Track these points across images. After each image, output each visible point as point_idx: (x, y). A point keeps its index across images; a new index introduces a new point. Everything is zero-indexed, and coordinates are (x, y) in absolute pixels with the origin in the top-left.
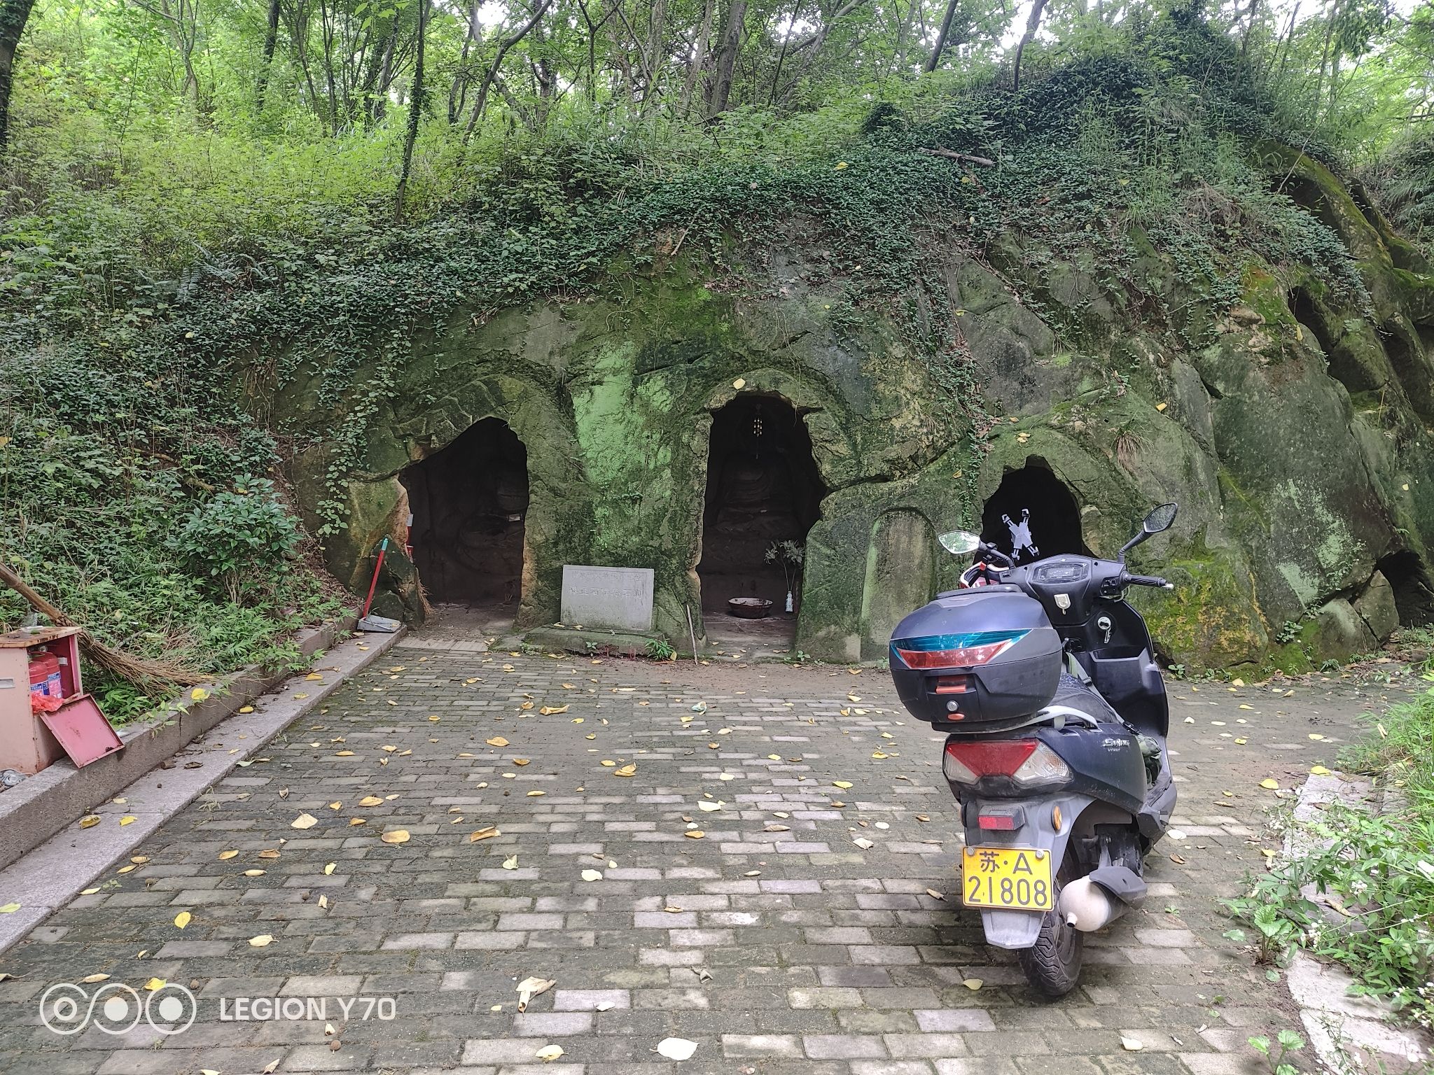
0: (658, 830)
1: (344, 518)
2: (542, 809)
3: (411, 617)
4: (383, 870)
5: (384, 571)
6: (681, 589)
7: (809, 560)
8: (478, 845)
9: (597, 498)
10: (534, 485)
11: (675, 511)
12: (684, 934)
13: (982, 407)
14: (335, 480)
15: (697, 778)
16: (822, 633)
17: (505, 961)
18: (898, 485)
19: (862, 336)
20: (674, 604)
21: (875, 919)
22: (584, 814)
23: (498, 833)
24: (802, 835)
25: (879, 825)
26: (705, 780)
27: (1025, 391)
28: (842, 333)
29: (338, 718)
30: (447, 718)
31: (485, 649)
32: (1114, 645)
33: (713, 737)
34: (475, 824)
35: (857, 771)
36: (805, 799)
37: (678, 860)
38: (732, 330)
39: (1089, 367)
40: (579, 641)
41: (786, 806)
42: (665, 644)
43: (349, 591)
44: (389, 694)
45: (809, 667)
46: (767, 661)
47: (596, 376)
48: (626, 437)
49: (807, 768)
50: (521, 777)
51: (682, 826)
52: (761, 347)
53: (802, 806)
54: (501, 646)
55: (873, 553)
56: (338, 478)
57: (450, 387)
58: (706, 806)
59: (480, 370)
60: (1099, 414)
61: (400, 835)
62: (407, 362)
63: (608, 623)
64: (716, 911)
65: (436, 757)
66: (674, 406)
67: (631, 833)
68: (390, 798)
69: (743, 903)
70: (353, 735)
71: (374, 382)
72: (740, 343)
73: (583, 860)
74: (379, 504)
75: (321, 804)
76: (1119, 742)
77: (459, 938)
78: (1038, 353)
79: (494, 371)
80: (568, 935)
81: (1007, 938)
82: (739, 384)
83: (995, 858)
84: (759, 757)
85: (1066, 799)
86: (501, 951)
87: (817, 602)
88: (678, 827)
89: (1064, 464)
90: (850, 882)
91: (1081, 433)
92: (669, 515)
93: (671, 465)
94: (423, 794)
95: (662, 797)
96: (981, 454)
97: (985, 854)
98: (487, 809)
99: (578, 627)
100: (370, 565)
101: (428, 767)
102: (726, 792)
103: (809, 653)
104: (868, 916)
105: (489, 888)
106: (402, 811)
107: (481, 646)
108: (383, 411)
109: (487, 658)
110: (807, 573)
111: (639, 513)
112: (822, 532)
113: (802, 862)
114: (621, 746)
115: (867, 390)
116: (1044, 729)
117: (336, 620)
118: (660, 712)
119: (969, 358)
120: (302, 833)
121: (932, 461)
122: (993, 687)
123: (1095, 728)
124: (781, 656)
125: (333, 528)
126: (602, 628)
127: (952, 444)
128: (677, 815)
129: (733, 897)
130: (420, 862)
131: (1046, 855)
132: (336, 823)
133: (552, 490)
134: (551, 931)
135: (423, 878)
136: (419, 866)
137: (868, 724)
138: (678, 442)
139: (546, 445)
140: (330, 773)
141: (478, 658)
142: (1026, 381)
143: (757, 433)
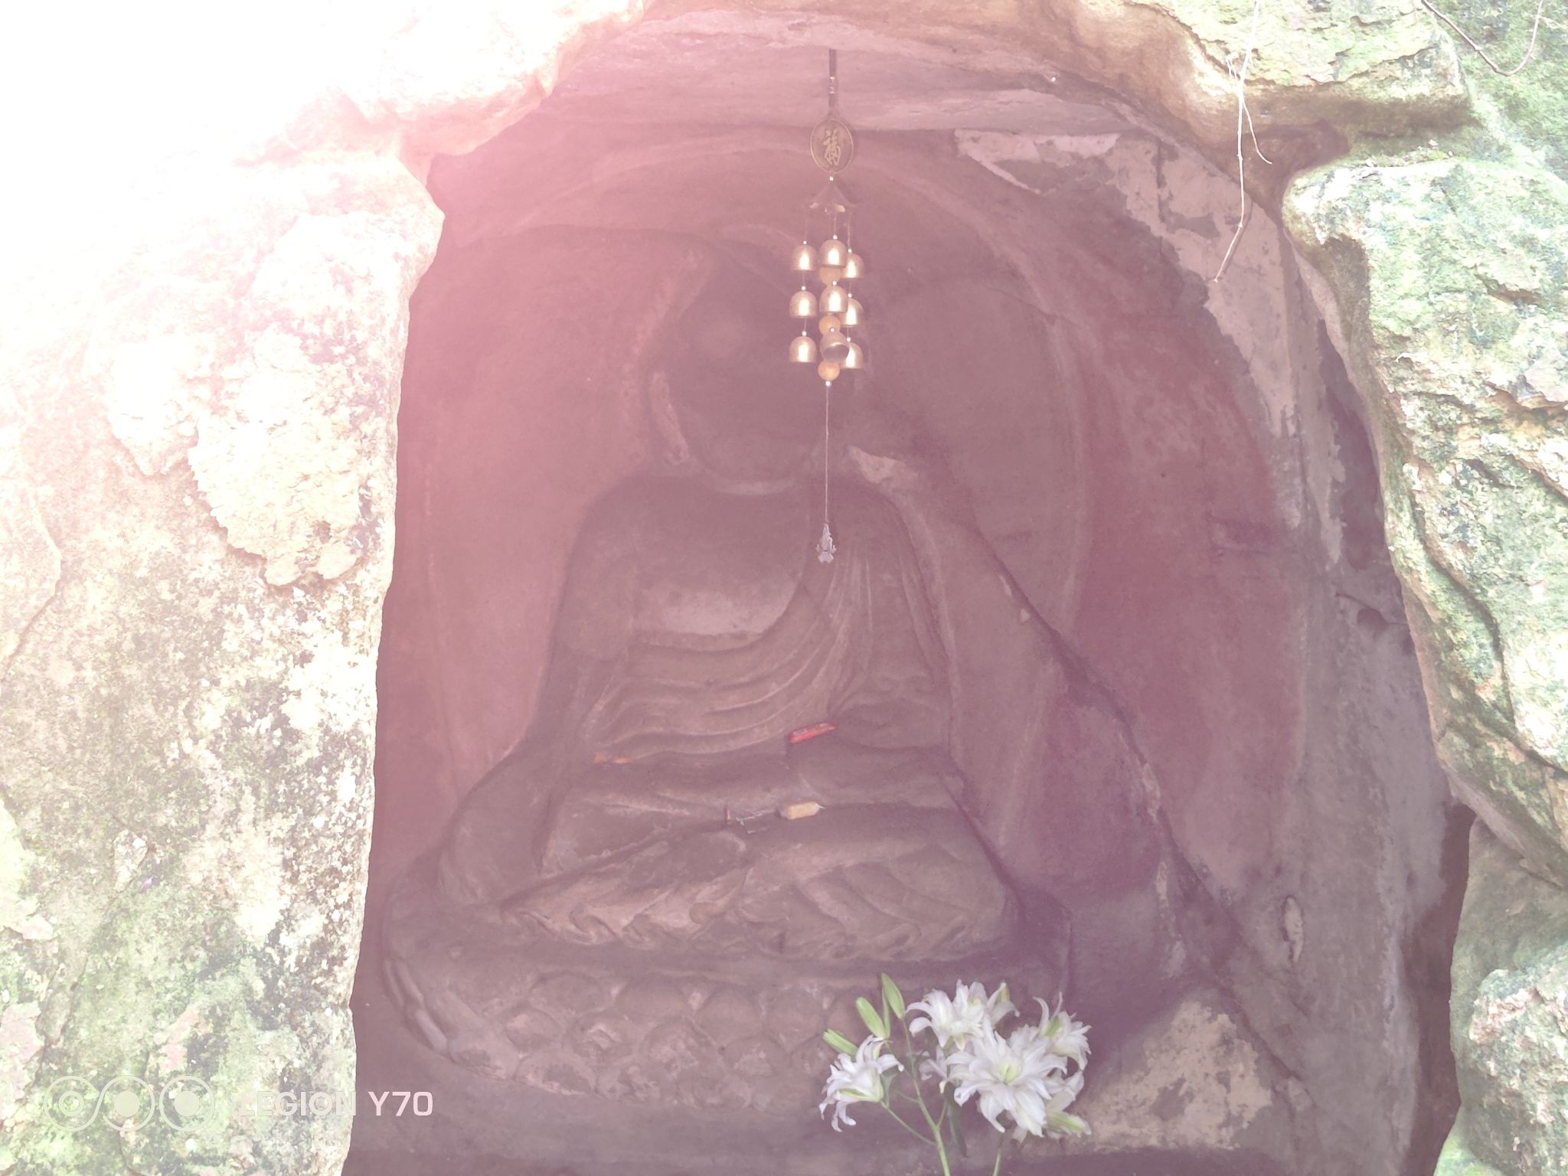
143: (819, 356)
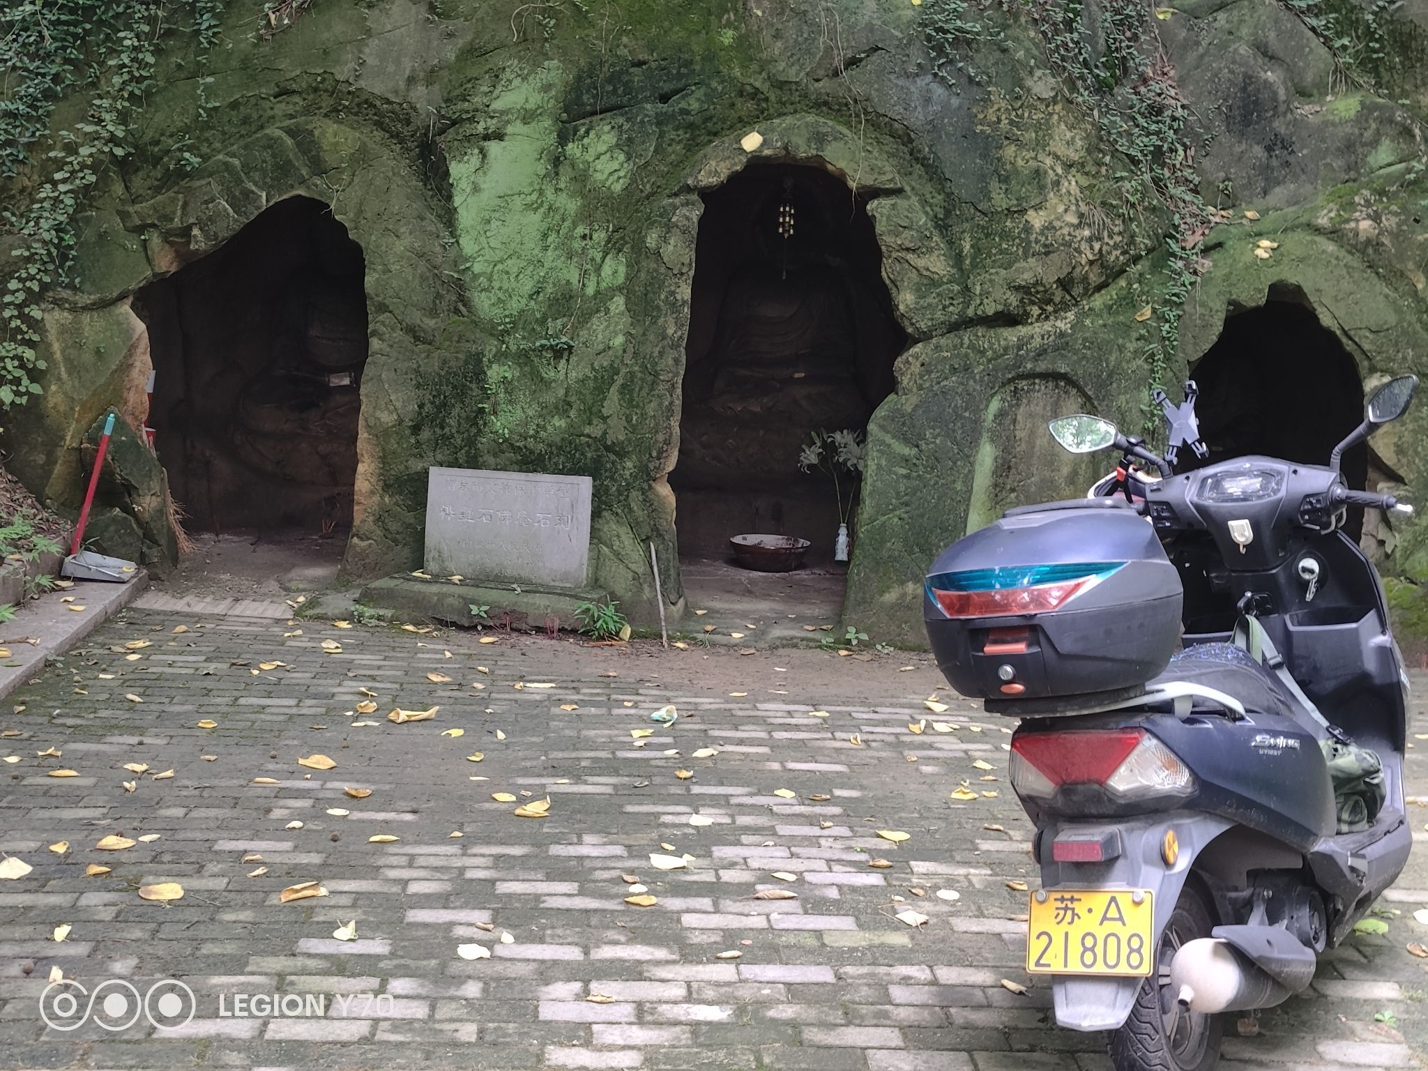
0: (582, 893)
1: (35, 375)
2: (394, 860)
3: (154, 555)
4: (147, 936)
5: (107, 474)
6: (639, 513)
7: (872, 465)
8: (292, 906)
9: (491, 347)
10: (377, 322)
11: (632, 374)
12: (616, 1030)
13: (1195, 191)
14: (20, 307)
15: (652, 821)
16: (891, 597)
17: (341, 1056)
18: (1037, 331)
19: (977, 57)
20: (626, 540)
21: (913, 1017)
22: (462, 870)
23: (323, 891)
24: (815, 904)
25: (944, 894)
26: (665, 825)
27: (1275, 162)
28: (940, 50)
29: (45, 720)
30: (228, 724)
31: (289, 615)
32: (1323, 604)
33: (685, 761)
34: (285, 879)
35: (922, 817)
36: (828, 855)
37: (612, 934)
38: (743, 43)
39: (1391, 121)
40: (456, 603)
41: (796, 865)
42: (611, 610)
43: (45, 507)
44: (126, 684)
45: (866, 656)
46: (791, 643)
47: (492, 124)
48: (545, 236)
49: (837, 810)
50: (357, 815)
51: (621, 889)
52: (792, 74)
53: (822, 865)
54: (318, 611)
55: (987, 455)
56: (25, 304)
57: (226, 138)
58: (661, 862)
59: (281, 108)
60: (1404, 209)
61: (169, 890)
62: (148, 94)
63: (509, 572)
64: (666, 1002)
65: (216, 782)
66: (633, 180)
67: (537, 898)
68: (146, 838)
69: (710, 993)
70: (73, 746)
71: (89, 129)
72: (754, 67)
73: (460, 931)
74: (98, 352)
75: (33, 845)
76: (1281, 741)
77: (271, 1026)
78: (1303, 93)
79: (307, 111)
80: (437, 1026)
81: (1085, 1017)
82: (752, 142)
83: (1076, 905)
84: (759, 793)
85: (1186, 821)
86: (334, 1043)
87: (883, 541)
88: (615, 890)
89: (1336, 299)
90: (882, 970)
91: (1368, 242)
92: (619, 380)
93: (625, 289)
94: (198, 835)
95: (591, 847)
96: (1187, 278)
97: (1062, 900)
98: (304, 859)
99: (456, 578)
100: (83, 462)
101: (204, 798)
102: (701, 842)
103: (867, 630)
104: (903, 1014)
105: (312, 964)
106: (167, 857)
107: (279, 610)
108: (104, 179)
109: (292, 629)
110: (867, 489)
111: (567, 374)
112: (896, 415)
113: (811, 942)
114: (526, 772)
115: (984, 156)
116: (1157, 717)
117: (27, 557)
118: (596, 722)
119: (1175, 100)
120: (10, 884)
121: (1099, 288)
122: (1066, 644)
123: (1242, 718)
124: (817, 636)
125: (17, 393)
126: (500, 581)
127: (1136, 259)
128: (615, 874)
129: (695, 986)
130: (202, 927)
131: (1147, 898)
132: (63, 872)
133: (412, 331)
134: (411, 1021)
135: (207, 949)
136: (201, 932)
137: (954, 747)
138: (639, 248)
139: (399, 246)
140: (42, 801)
141: (276, 630)
142: (1277, 144)
143: (784, 231)
